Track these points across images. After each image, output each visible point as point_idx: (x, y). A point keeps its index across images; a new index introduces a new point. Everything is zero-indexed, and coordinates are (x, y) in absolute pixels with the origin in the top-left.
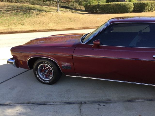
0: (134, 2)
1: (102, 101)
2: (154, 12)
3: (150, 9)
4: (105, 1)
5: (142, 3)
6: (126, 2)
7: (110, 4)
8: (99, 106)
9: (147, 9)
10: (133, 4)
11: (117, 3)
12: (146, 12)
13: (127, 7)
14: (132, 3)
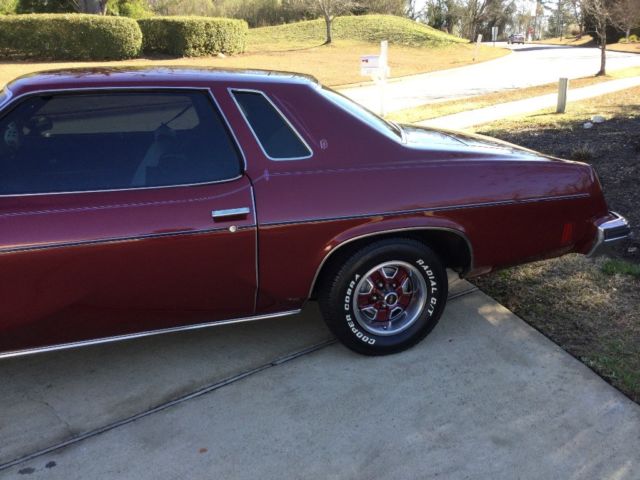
0: (140, 15)
1: (39, 451)
2: (221, 58)
3: (206, 46)
4: (14, 8)
5: (173, 22)
6: (109, 17)
7: (37, 21)
8: (26, 475)
9: (195, 47)
10: (137, 25)
11: (68, 16)
12: (194, 56)
13: (115, 34)
14: (133, 21)
